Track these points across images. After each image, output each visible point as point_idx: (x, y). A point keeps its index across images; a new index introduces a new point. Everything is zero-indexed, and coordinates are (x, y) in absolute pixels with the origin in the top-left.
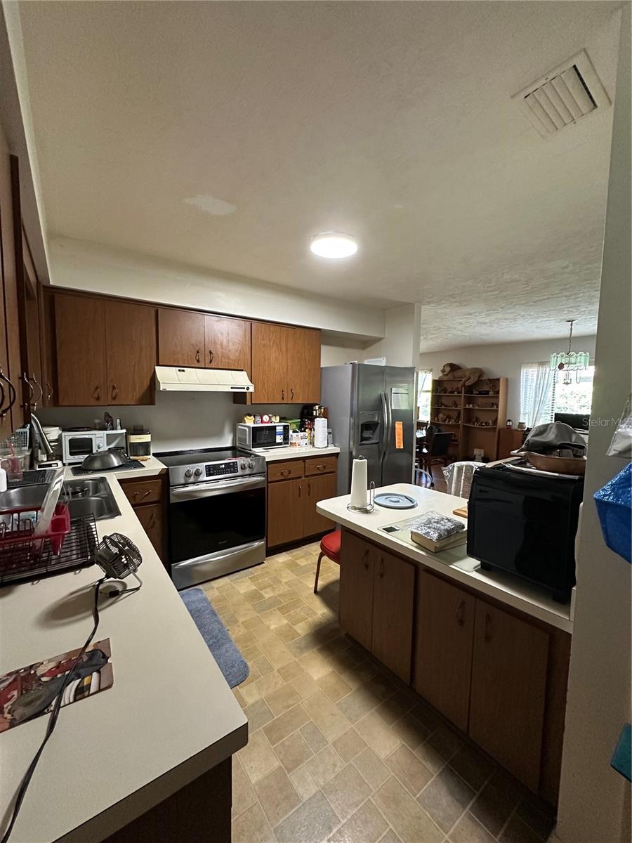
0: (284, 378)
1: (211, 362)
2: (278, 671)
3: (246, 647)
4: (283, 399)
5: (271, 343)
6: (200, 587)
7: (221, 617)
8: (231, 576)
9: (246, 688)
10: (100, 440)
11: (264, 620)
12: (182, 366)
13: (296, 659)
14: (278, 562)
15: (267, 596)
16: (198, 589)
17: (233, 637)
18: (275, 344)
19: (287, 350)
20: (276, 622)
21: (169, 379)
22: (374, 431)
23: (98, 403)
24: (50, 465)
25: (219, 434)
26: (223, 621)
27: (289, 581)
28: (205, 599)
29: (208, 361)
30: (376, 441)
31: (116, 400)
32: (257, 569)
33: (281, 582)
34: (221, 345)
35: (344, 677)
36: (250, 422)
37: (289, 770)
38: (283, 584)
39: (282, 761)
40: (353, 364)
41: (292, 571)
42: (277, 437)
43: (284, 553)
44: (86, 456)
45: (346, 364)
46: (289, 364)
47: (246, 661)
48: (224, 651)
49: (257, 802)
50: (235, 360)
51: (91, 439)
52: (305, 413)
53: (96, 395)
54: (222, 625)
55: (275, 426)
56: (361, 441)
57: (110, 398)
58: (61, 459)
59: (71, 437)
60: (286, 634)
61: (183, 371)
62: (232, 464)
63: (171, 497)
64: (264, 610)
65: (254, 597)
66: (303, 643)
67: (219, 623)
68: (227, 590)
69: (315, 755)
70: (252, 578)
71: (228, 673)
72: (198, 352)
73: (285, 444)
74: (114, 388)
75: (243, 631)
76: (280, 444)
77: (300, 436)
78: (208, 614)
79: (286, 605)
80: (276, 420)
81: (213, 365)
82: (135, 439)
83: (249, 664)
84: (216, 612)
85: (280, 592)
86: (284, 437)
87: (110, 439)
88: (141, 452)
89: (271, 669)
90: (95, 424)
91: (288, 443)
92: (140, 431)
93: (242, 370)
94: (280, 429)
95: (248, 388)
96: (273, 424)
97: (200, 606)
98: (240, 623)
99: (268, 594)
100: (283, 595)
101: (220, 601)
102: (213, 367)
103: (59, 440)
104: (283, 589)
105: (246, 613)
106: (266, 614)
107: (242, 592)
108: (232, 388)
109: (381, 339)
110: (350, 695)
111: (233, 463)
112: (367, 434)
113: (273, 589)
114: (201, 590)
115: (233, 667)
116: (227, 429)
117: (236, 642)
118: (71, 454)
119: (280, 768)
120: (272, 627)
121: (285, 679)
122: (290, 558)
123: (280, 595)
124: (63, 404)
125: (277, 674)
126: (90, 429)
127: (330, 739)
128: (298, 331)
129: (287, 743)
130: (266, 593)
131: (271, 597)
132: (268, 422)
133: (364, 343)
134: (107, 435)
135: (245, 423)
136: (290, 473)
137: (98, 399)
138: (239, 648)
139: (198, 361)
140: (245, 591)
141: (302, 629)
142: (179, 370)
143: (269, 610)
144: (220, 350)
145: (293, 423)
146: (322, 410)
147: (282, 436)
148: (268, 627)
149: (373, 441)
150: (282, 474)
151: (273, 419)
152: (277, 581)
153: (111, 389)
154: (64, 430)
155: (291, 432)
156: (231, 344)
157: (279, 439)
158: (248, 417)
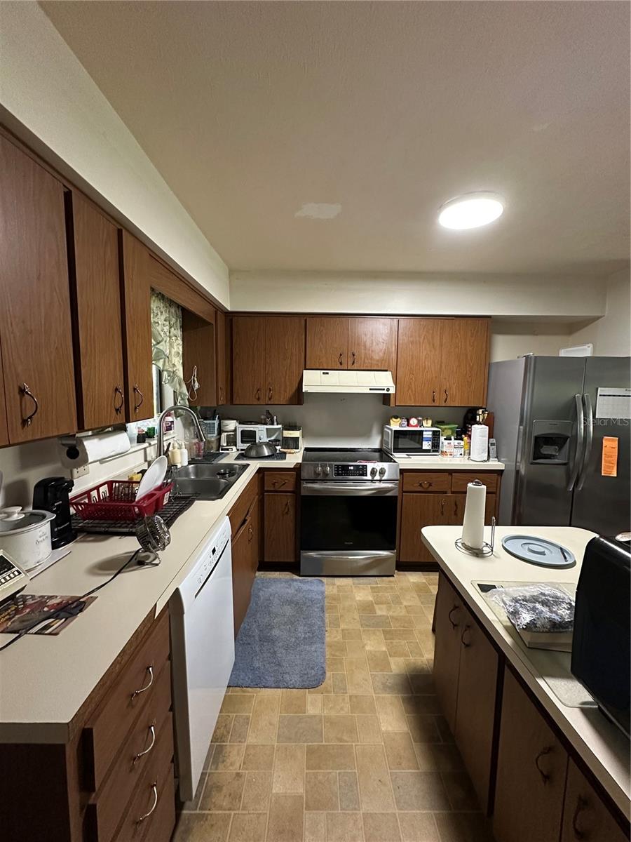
0: (436, 377)
1: (353, 364)
2: (350, 697)
3: (333, 655)
4: (434, 401)
5: (421, 340)
6: (324, 580)
7: (327, 615)
8: (355, 578)
9: (314, 696)
10: (261, 432)
11: (363, 637)
12: (326, 369)
13: (374, 695)
14: (409, 581)
15: (379, 613)
16: (321, 581)
17: (327, 640)
18: (426, 340)
19: (441, 345)
20: (374, 644)
21: (314, 381)
22: (561, 448)
23: (259, 403)
24: (228, 450)
25: (366, 435)
26: (327, 621)
27: (409, 606)
28: (323, 593)
29: (350, 363)
30: (564, 462)
31: (272, 400)
32: (383, 581)
33: (401, 603)
34: (365, 346)
35: (417, 748)
36: (395, 425)
37: (308, 808)
38: (403, 606)
39: (306, 792)
40: (527, 357)
41: (419, 596)
42: (424, 443)
43: (420, 573)
44: (248, 445)
45: (518, 357)
46: (444, 361)
47: (327, 669)
48: (313, 649)
49: (266, 814)
50: (378, 361)
51: (255, 431)
52: (470, 418)
53: (257, 397)
54: (324, 624)
55: (423, 431)
56: (535, 458)
57: (267, 399)
58: (236, 446)
59: (242, 429)
60: (379, 662)
61: (327, 373)
62: (361, 467)
63: (302, 490)
64: (369, 626)
65: (367, 608)
66: (391, 681)
67: (323, 621)
68: (346, 592)
69: (340, 811)
70: (374, 588)
71: (306, 672)
72: (341, 355)
73: (434, 451)
74: (270, 390)
75: (339, 637)
76: (428, 451)
77: (452, 444)
78: (318, 608)
79: (393, 631)
80: (427, 424)
81: (355, 366)
82: (288, 434)
83: (328, 674)
84: (325, 608)
85: (395, 614)
86: (433, 443)
87: (269, 432)
88: (291, 445)
89: (345, 691)
90: (262, 419)
91: (437, 451)
92: (293, 427)
93: (386, 371)
94: (427, 435)
95: (388, 390)
96: (422, 429)
97: (315, 597)
98: (340, 630)
99: (381, 611)
100: (397, 619)
101: (335, 600)
102: (356, 368)
103: (235, 430)
104: (399, 612)
105: (351, 622)
106: (368, 631)
107: (357, 599)
108: (370, 389)
109: (599, 318)
110: (414, 773)
111: (363, 466)
112: (546, 450)
113: (389, 609)
114: (323, 582)
115: (312, 668)
116: (375, 430)
117: (328, 646)
118: (242, 442)
119: (301, 797)
120: (368, 648)
121: (353, 709)
122: (424, 581)
123: (392, 617)
124: (236, 403)
125: (347, 699)
126: (257, 423)
127: (365, 808)
128: (457, 321)
129: (320, 777)
130: (380, 609)
131: (383, 616)
132: (416, 426)
133: (571, 327)
134: (267, 429)
135: (390, 425)
136: (430, 485)
137: (259, 399)
138: (328, 652)
139: (341, 364)
140: (361, 599)
141: (397, 665)
142: (324, 373)
143: (373, 629)
144: (363, 351)
145: (447, 430)
146: (486, 415)
147: (430, 443)
148: (363, 647)
149: (556, 461)
150: (421, 485)
151: (424, 423)
152: (397, 600)
153: (268, 391)
154: (240, 423)
155: (442, 439)
156: (374, 344)
157: (426, 445)
158: (394, 419)
